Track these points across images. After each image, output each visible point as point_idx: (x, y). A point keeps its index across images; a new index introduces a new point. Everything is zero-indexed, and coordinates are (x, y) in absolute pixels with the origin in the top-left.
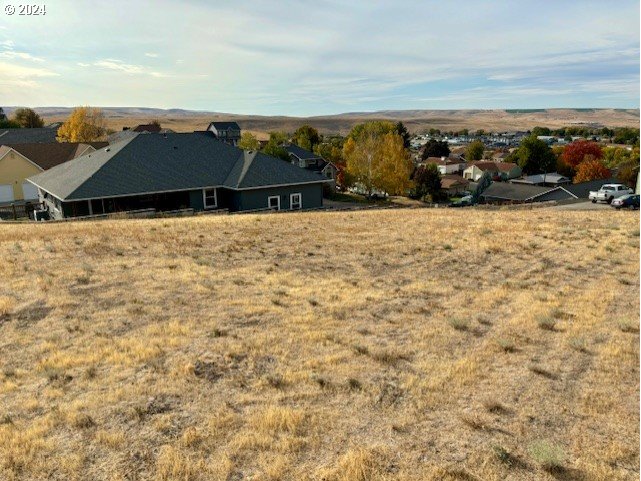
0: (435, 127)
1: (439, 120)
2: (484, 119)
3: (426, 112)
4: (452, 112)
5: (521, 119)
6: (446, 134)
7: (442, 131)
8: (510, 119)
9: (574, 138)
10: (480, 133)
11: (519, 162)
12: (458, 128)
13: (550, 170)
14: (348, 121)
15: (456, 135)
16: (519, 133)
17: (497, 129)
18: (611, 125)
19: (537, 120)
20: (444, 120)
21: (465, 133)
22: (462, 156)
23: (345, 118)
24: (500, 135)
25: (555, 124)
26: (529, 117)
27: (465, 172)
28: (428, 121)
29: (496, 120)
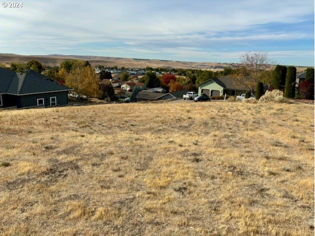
0: (101, 64)
1: (103, 61)
2: (124, 62)
3: (95, 57)
4: (108, 58)
5: (140, 63)
6: (107, 68)
7: (105, 67)
8: (135, 63)
9: (162, 73)
10: (123, 69)
11: (145, 82)
12: (112, 65)
13: (158, 86)
14: (54, 59)
15: (112, 69)
16: (140, 69)
17: (130, 67)
18: (175, 67)
19: (146, 64)
20: (105, 61)
21: (116, 68)
22: (119, 79)
23: (52, 57)
24: (132, 70)
25: (155, 66)
26: (143, 62)
27: (122, 86)
28: (97, 62)
29: (129, 63)
